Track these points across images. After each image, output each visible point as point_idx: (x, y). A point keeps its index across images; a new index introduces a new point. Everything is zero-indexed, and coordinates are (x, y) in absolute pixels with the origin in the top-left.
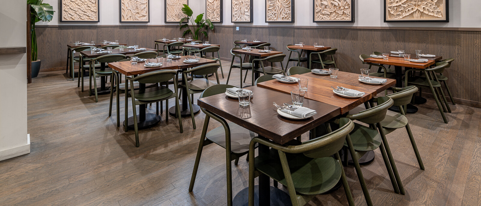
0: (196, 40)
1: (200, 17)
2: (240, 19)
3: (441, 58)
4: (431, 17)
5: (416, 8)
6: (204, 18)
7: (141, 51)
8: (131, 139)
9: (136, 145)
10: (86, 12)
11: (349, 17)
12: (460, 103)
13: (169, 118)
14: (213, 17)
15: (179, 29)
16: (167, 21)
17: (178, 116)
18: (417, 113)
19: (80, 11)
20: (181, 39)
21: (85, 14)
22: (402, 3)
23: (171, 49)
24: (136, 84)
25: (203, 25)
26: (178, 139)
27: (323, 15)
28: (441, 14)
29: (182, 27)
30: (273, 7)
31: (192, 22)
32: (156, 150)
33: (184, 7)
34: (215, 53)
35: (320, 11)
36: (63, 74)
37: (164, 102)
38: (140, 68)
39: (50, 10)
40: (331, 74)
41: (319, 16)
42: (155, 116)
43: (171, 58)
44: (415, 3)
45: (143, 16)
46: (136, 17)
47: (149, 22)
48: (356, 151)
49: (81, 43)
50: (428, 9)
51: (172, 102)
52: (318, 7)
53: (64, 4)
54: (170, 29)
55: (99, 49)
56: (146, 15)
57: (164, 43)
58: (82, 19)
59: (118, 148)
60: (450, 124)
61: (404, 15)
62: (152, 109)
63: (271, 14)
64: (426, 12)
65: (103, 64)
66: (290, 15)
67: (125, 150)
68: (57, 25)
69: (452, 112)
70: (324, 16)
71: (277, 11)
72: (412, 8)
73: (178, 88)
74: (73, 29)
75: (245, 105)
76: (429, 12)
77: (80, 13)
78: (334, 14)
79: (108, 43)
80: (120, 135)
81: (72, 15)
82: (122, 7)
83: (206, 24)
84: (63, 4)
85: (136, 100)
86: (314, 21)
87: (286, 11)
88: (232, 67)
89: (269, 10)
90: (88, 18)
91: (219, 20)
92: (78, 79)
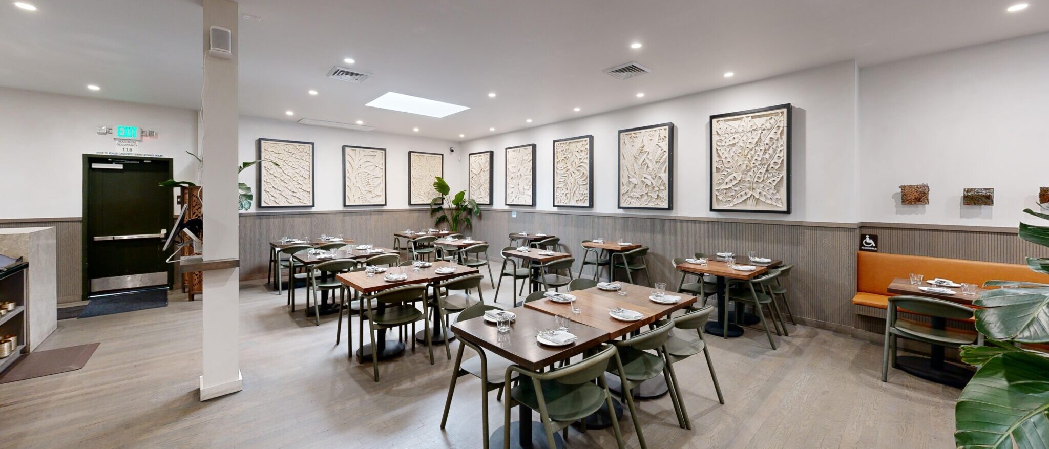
0: (454, 232)
1: (460, 196)
2: (518, 200)
3: (781, 262)
4: (769, 206)
5: (751, 193)
6: (466, 197)
7: (377, 254)
8: (368, 372)
9: (374, 379)
10: (296, 192)
11: (665, 202)
12: (803, 323)
13: (416, 346)
14: (479, 196)
15: (429, 214)
16: (412, 203)
17: (428, 343)
18: (742, 337)
19: (287, 191)
20: (432, 230)
21: (294, 194)
22: (733, 185)
23: (418, 245)
24: (374, 302)
25: (465, 208)
26: (428, 371)
27: (632, 198)
28: (782, 203)
29: (434, 211)
30: (563, 185)
31: (448, 203)
32: (401, 385)
33: (436, 181)
34: (480, 254)
35: (627, 192)
36: (264, 285)
37: (410, 326)
38: (379, 282)
39: (249, 193)
40: (620, 289)
41: (626, 199)
42: (397, 343)
43: (419, 267)
44: (748, 185)
45: (378, 196)
46: (367, 198)
47: (386, 205)
48: (628, 380)
49: (289, 239)
50: (765, 195)
51: (420, 325)
52: (625, 186)
53: (264, 181)
54: (416, 215)
55: (318, 251)
56: (381, 194)
57: (408, 237)
58: (290, 203)
59: (354, 384)
60: (779, 351)
61: (736, 201)
62: (392, 335)
63: (561, 194)
64: (762, 199)
65: (324, 273)
66: (587, 197)
67: (362, 386)
68: (255, 212)
69: (789, 335)
70: (633, 200)
71: (569, 190)
72: (746, 193)
73: (428, 306)
74: (276, 218)
75: (503, 331)
76: (767, 198)
77: (286, 194)
78: (646, 197)
79: (329, 239)
80: (353, 368)
81: (275, 198)
82: (347, 183)
83: (469, 206)
84: (262, 181)
85: (374, 323)
86: (619, 207)
87: (581, 191)
88: (503, 275)
89: (558, 188)
90: (298, 200)
91: (487, 201)
92: (287, 292)
